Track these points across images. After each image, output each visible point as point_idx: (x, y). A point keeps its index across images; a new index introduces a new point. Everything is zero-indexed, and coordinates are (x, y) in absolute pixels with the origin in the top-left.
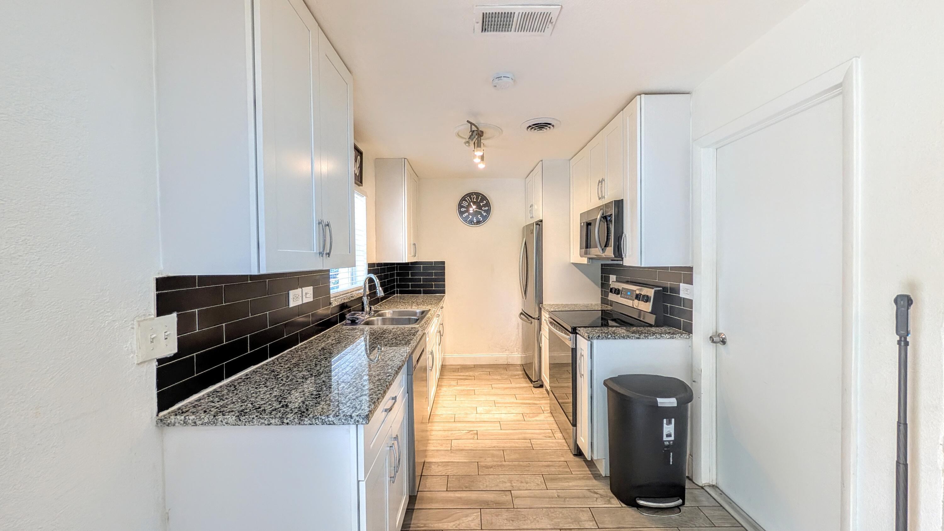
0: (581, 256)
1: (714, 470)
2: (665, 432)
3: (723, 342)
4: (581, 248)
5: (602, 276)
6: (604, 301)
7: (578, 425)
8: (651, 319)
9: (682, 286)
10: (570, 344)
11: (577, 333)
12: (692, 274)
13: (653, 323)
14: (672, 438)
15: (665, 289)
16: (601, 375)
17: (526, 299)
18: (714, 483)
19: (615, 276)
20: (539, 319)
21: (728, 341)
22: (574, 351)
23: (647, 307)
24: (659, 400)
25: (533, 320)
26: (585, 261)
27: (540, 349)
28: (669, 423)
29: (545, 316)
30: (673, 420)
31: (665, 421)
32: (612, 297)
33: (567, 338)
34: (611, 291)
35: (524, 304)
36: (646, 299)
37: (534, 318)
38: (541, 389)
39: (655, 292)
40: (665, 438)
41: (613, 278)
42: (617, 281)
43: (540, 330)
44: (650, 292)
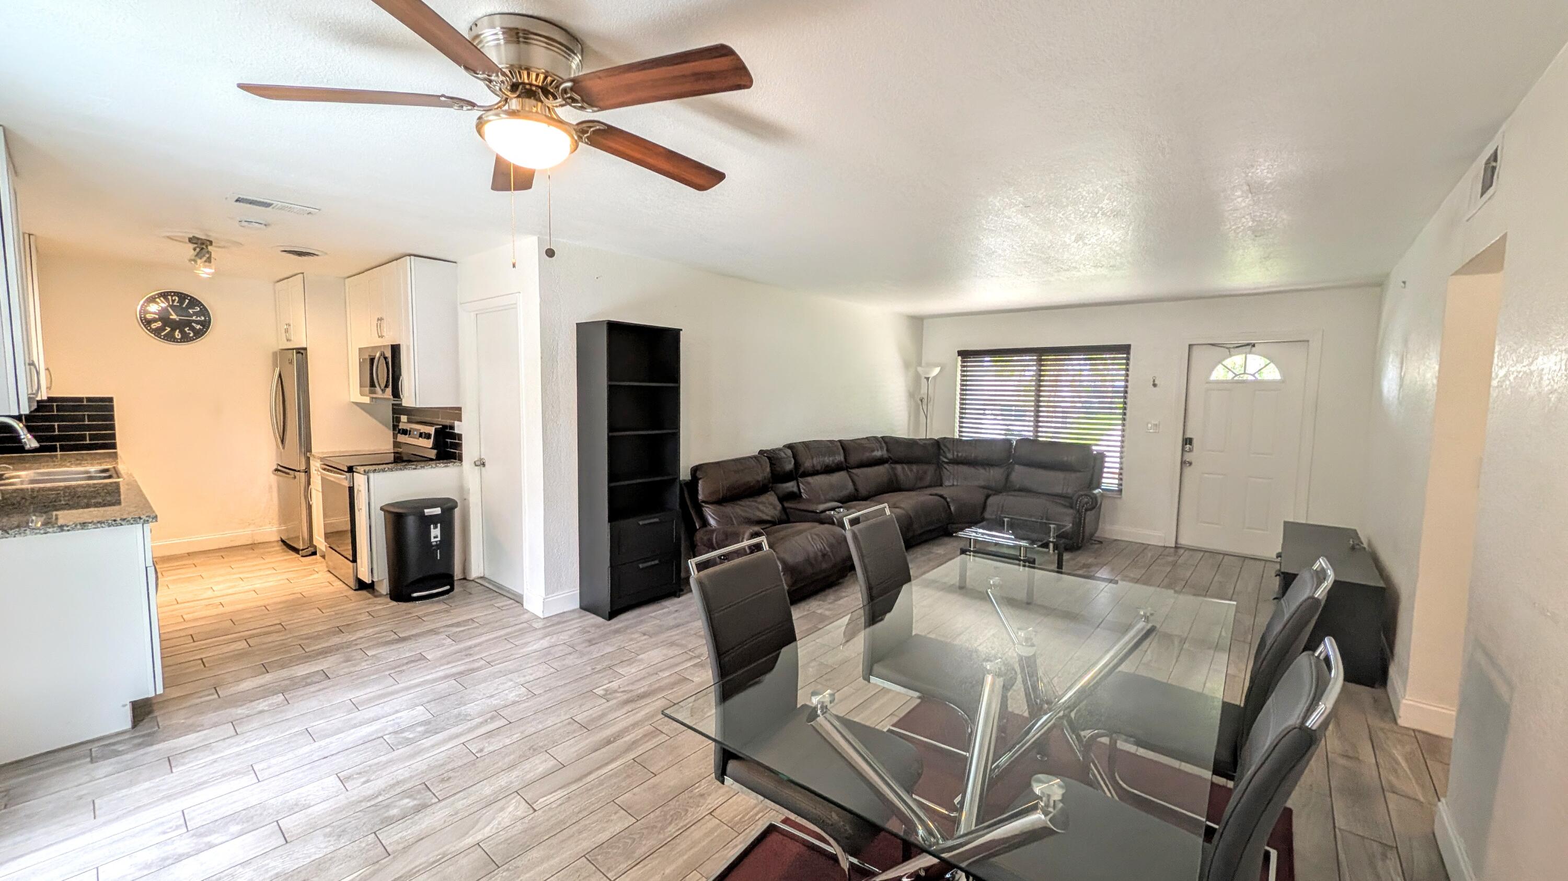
0: (362, 394)
1: (482, 565)
2: (433, 535)
3: (484, 464)
4: (361, 386)
5: (393, 417)
6: (396, 444)
7: (358, 561)
8: (433, 454)
9: (456, 423)
10: (346, 484)
11: (353, 472)
12: (461, 414)
13: (434, 458)
14: (439, 539)
15: (445, 427)
16: (377, 504)
17: (284, 448)
18: (482, 575)
19: (406, 417)
20: (306, 472)
21: (486, 464)
22: (351, 489)
23: (429, 443)
24: (426, 511)
25: (297, 474)
26: (366, 400)
27: (310, 507)
28: (436, 527)
29: (315, 465)
30: (439, 525)
31: (432, 526)
32: (402, 438)
33: (343, 480)
34: (399, 432)
35: (280, 455)
36: (428, 436)
37: (299, 471)
38: (314, 557)
39: (436, 430)
40: (433, 540)
41: (404, 418)
42: (409, 421)
43: (309, 484)
44: (432, 430)
